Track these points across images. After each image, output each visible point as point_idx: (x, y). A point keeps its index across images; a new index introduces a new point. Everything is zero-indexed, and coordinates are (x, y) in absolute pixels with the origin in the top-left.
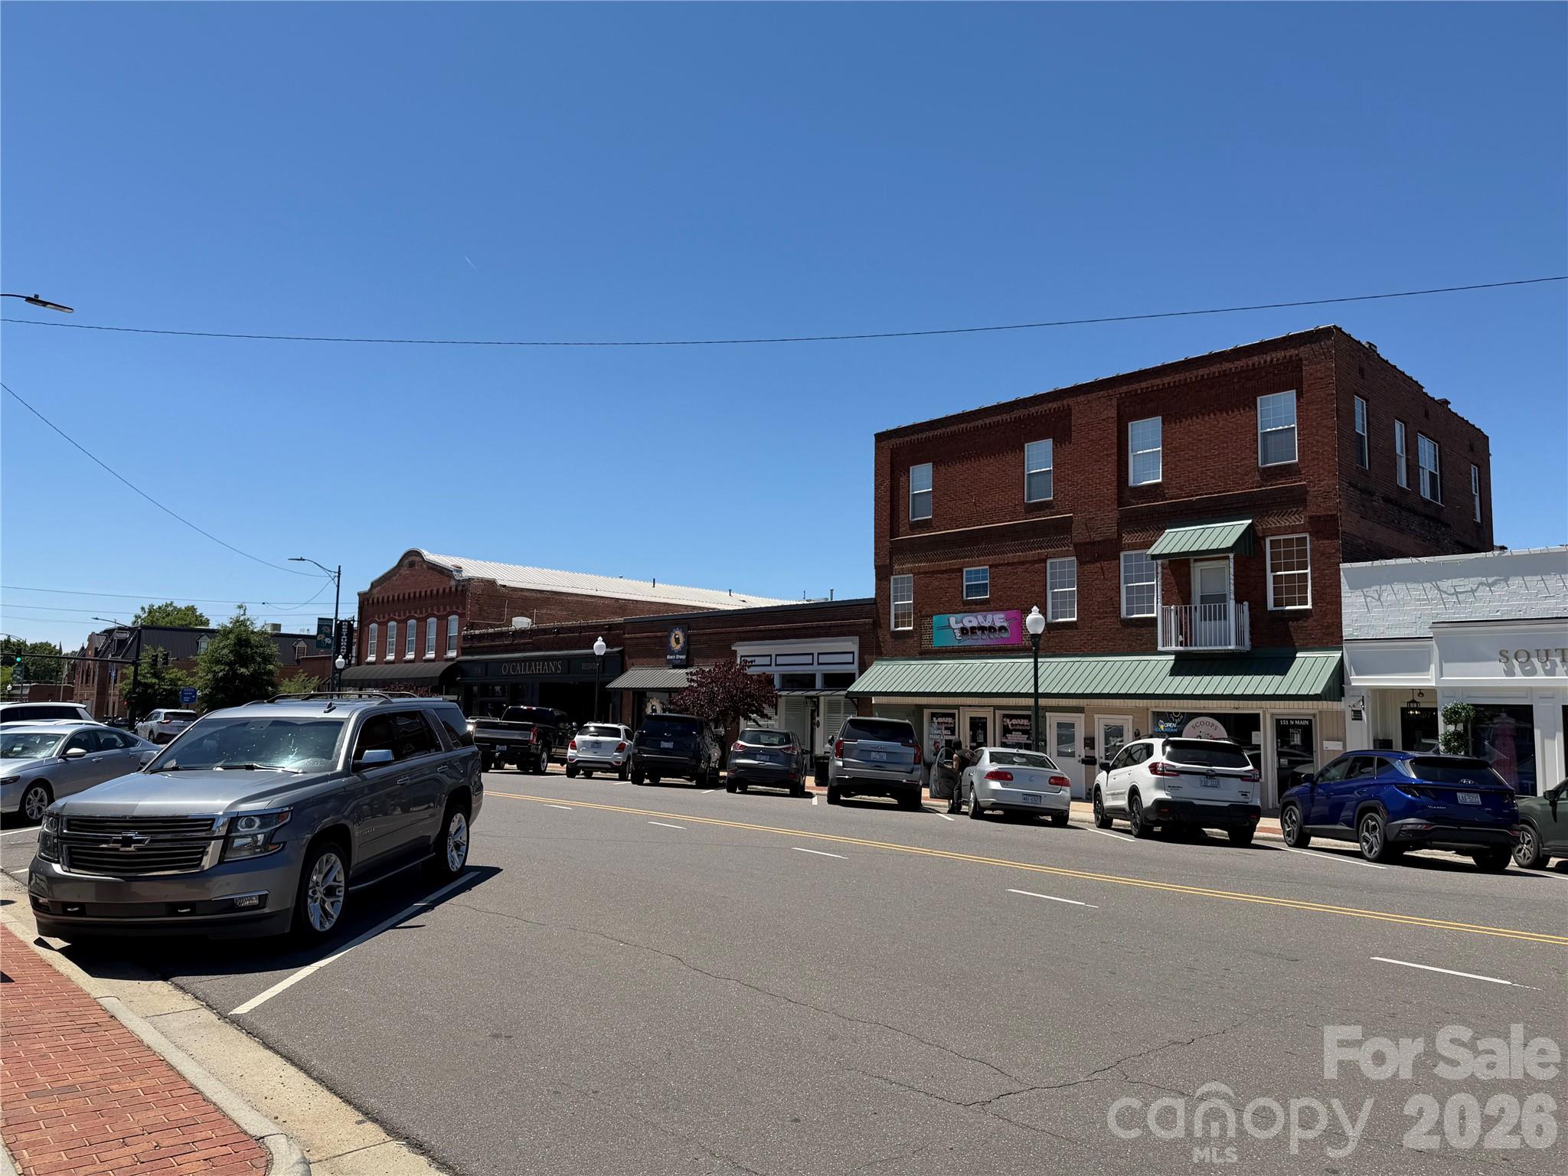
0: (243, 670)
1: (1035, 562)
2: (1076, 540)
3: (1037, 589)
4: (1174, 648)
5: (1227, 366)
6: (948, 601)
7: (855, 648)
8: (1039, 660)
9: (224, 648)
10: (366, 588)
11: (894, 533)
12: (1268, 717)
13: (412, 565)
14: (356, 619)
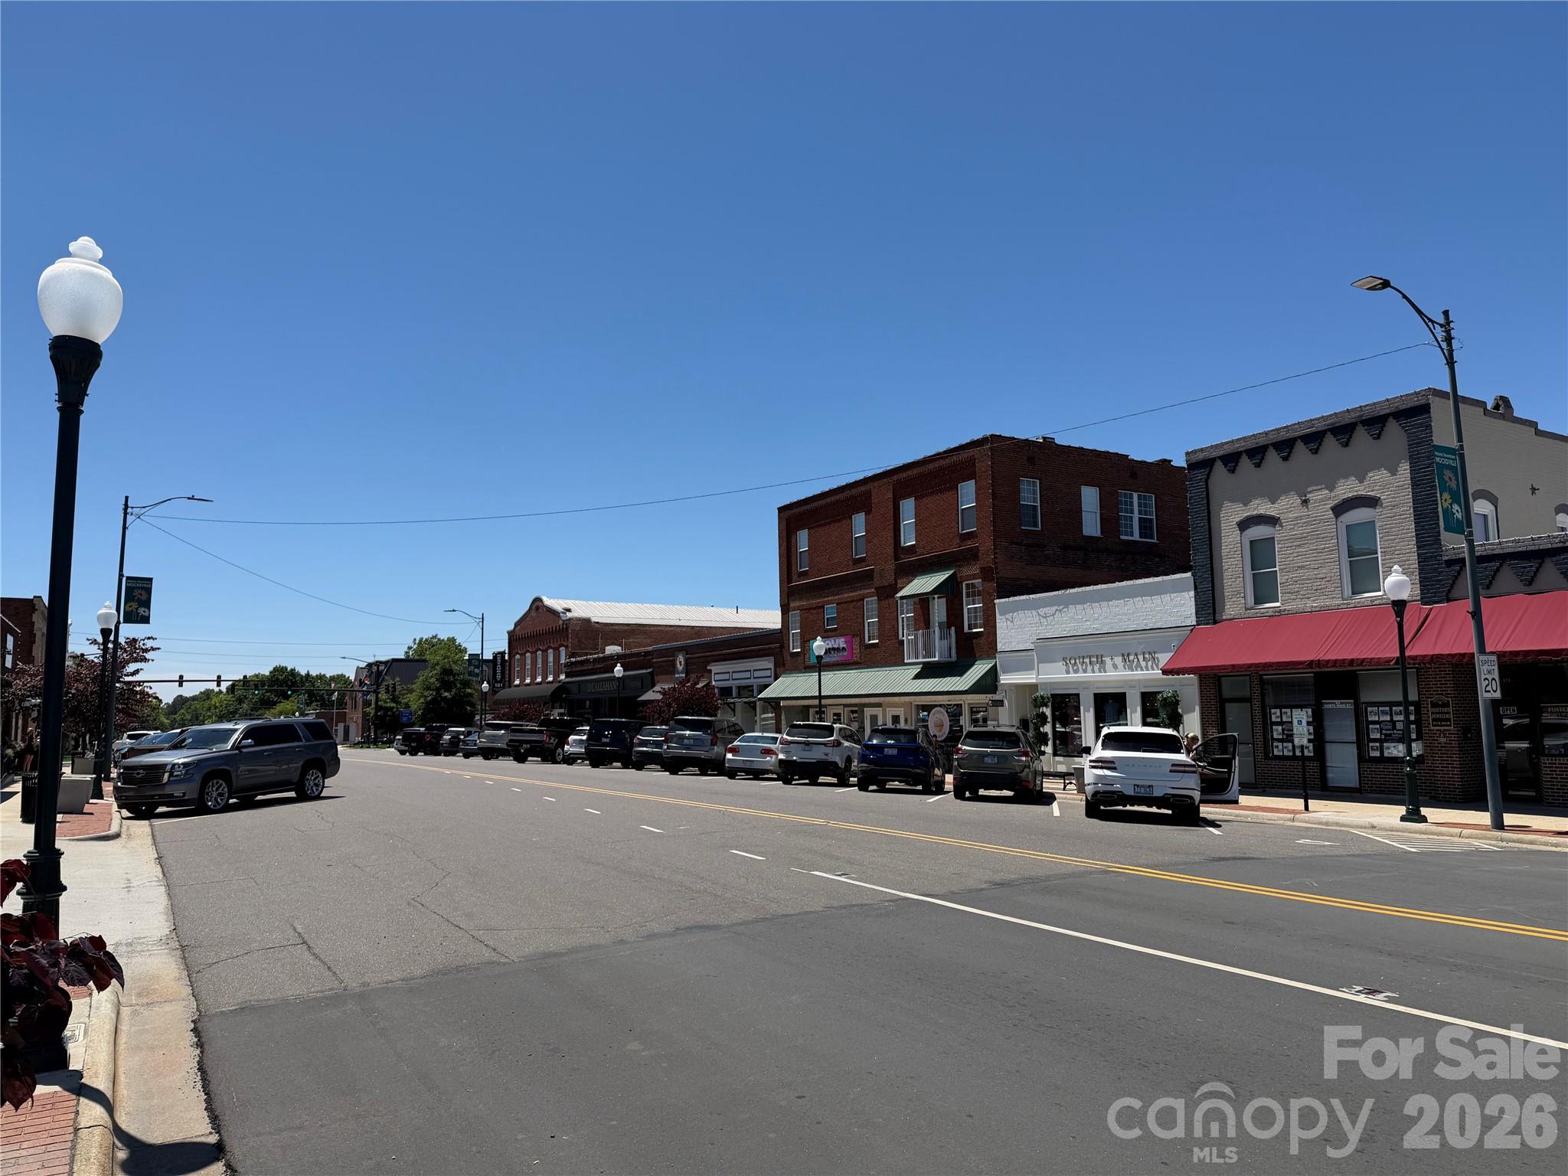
0: (446, 694)
1: (858, 601)
2: (876, 585)
3: (859, 620)
4: (920, 660)
5: (942, 462)
6: (817, 630)
7: (771, 665)
8: (822, 673)
9: (432, 677)
10: (512, 627)
11: (789, 581)
12: (966, 706)
13: (537, 608)
14: (507, 652)
